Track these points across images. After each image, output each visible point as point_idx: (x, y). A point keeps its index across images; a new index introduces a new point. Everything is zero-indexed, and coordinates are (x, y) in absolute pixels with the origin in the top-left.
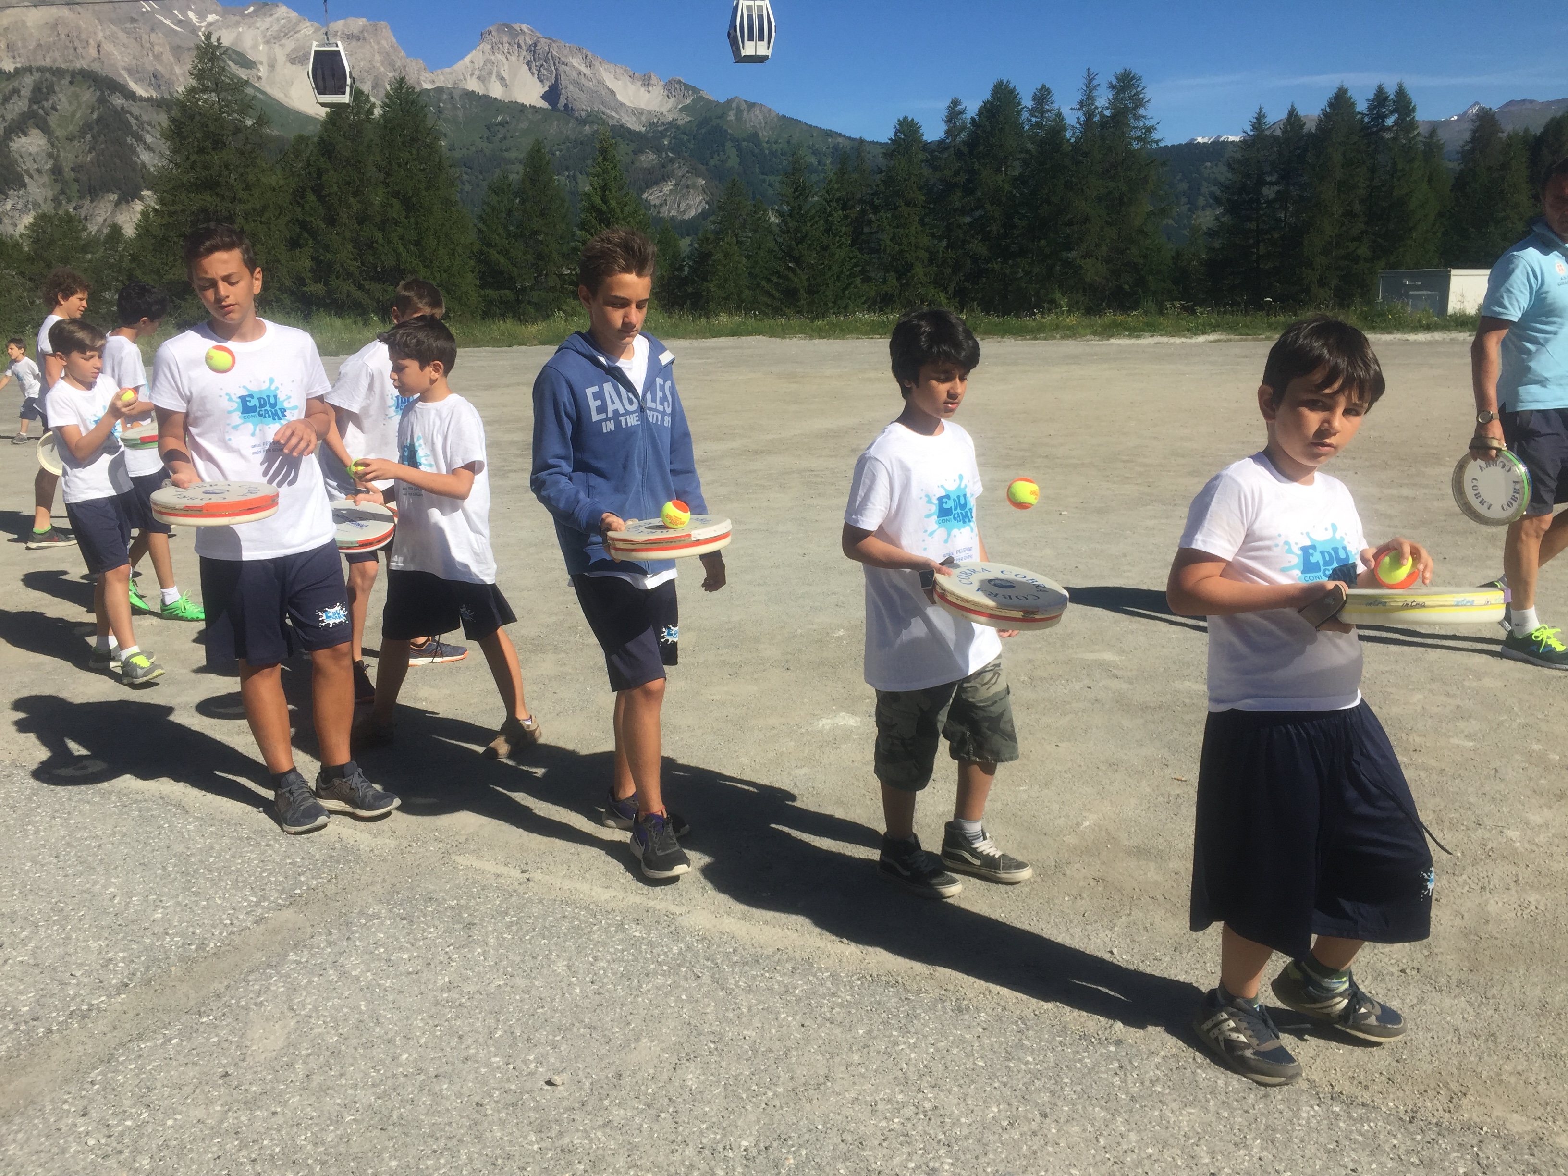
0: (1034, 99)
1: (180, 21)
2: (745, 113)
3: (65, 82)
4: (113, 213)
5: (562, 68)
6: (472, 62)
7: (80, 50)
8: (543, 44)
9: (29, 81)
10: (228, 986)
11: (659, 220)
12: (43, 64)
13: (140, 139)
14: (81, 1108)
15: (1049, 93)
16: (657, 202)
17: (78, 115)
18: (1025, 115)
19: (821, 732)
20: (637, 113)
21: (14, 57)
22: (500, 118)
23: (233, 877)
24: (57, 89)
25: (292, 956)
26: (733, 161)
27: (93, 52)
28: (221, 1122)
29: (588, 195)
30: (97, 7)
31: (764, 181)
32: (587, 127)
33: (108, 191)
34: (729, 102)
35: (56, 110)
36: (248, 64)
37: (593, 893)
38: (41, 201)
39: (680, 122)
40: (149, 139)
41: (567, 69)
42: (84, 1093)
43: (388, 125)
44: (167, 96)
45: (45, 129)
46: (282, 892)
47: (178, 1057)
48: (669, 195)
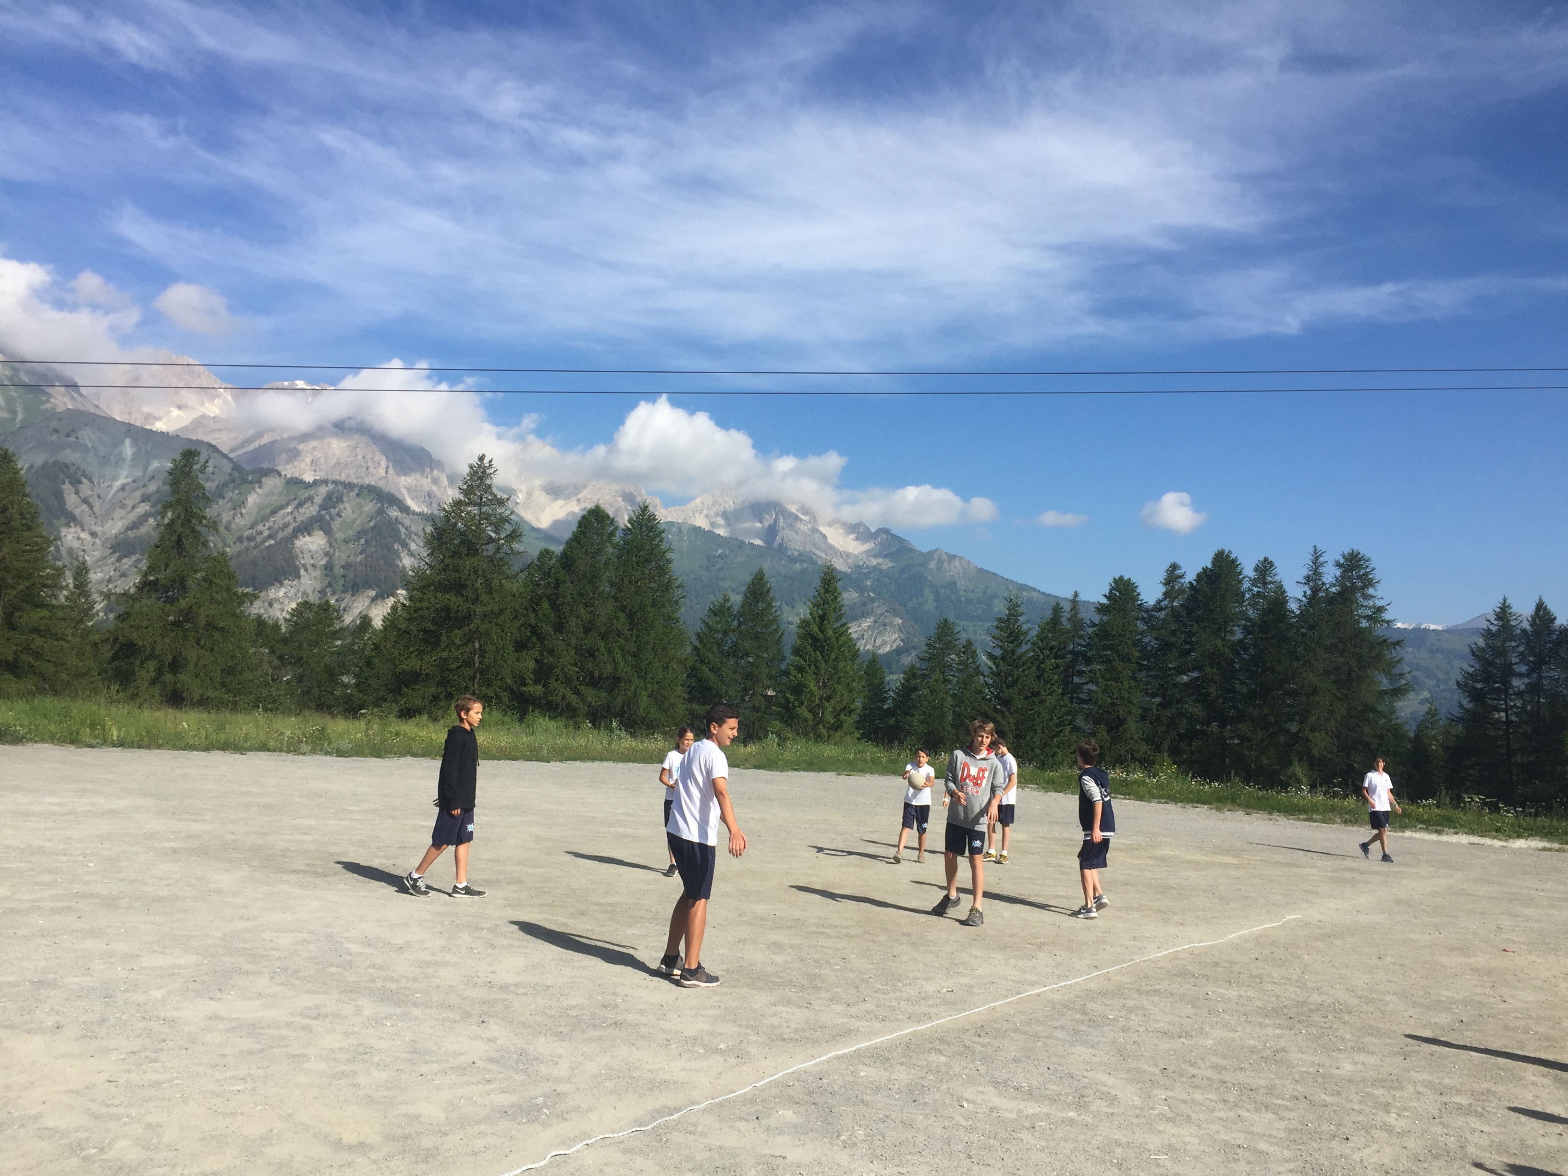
0: (1256, 570)
2: (946, 564)
3: (353, 494)
4: (368, 606)
5: (781, 512)
6: (703, 502)
7: (371, 470)
9: (323, 490)
11: (857, 652)
12: (338, 478)
13: (405, 545)
15: (1272, 566)
16: (855, 636)
17: (358, 522)
18: (1246, 585)
20: (844, 556)
21: (315, 471)
22: (720, 551)
24: (345, 499)
26: (930, 605)
27: (382, 472)
32: (798, 565)
33: (369, 588)
34: (931, 553)
35: (340, 516)
38: (309, 591)
40: (413, 547)
41: (785, 512)
43: (627, 546)
44: (435, 510)
45: (328, 531)
48: (867, 631)
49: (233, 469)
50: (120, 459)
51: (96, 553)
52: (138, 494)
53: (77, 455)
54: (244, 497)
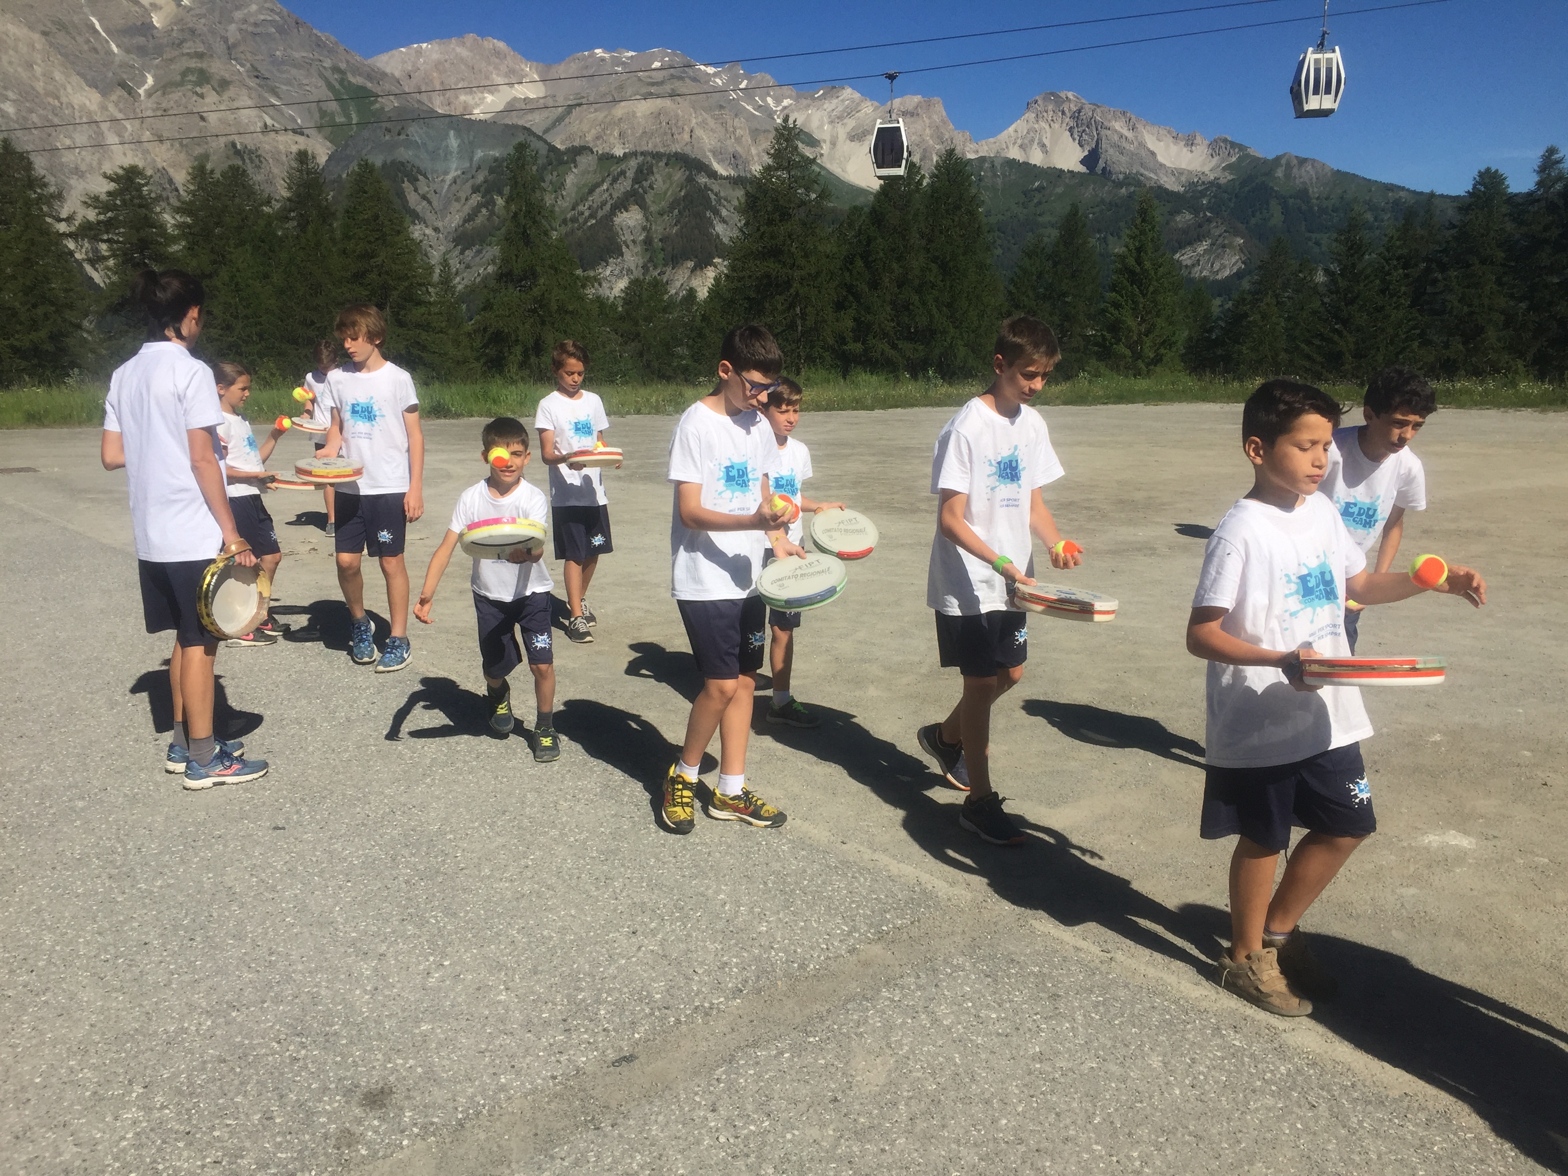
1: (760, 106)
2: (1295, 170)
3: (662, 164)
4: (689, 278)
5: (1104, 132)
6: (1016, 131)
7: (676, 136)
8: (1088, 111)
9: (633, 163)
10: (829, 1011)
11: (1191, 281)
12: (646, 149)
13: (716, 213)
14: (710, 1103)
16: (1189, 262)
17: (669, 193)
19: (1427, 849)
20: (1176, 173)
21: (624, 144)
22: (1037, 184)
23: (825, 903)
24: (655, 170)
25: (885, 993)
26: (1277, 218)
27: (686, 137)
28: (836, 1146)
29: (1122, 258)
30: (693, 97)
31: (1310, 239)
32: (1124, 190)
33: (686, 259)
34: (1278, 159)
35: (653, 189)
36: (813, 142)
37: (1182, 988)
38: (633, 268)
39: (1222, 181)
40: (724, 213)
41: (1109, 132)
42: (712, 1088)
43: (935, 194)
44: (742, 174)
45: (643, 207)
46: (871, 925)
47: (792, 1072)
48: (1203, 255)
49: (549, 151)
50: (448, 153)
51: (442, 248)
52: (469, 185)
53: (410, 153)
54: (562, 177)
